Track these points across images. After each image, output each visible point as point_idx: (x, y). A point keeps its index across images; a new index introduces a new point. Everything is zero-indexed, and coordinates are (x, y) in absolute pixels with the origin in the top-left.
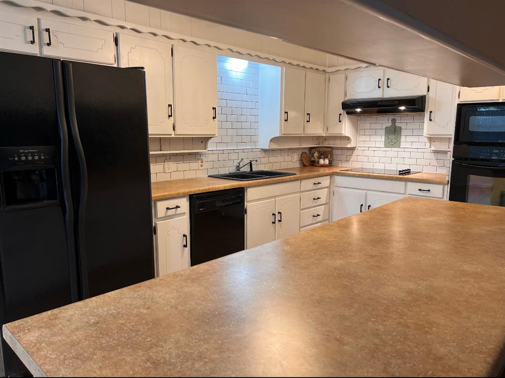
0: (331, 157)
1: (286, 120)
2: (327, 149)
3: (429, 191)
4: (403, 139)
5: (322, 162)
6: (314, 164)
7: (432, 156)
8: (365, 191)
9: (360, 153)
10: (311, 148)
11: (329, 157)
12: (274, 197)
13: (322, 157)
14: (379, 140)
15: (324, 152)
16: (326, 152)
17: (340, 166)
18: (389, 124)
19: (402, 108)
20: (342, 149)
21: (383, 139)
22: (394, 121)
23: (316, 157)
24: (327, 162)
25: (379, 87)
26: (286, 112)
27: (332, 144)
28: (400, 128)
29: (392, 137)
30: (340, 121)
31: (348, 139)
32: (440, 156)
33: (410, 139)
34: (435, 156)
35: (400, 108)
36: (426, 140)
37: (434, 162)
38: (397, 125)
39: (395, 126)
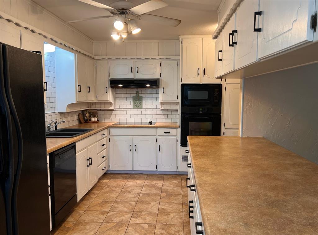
0: (98, 116)
1: (79, 91)
2: (94, 111)
3: (170, 132)
4: (144, 103)
5: (93, 119)
6: (87, 121)
7: (161, 113)
8: (132, 137)
9: (117, 112)
10: (83, 111)
11: (96, 116)
12: (86, 147)
13: (92, 116)
14: (129, 104)
15: (92, 113)
16: (94, 113)
17: (104, 121)
18: (135, 95)
19: (148, 85)
20: (104, 110)
21: (132, 103)
22: (137, 92)
23: (88, 116)
24: (96, 119)
25: (132, 72)
26: (79, 86)
27: (97, 107)
28: (142, 96)
29: (137, 102)
30: (106, 92)
31: (110, 103)
32: (165, 113)
33: (148, 103)
34: (163, 113)
35: (147, 85)
36: (159, 104)
37: (162, 116)
38: (140, 95)
39: (139, 96)
